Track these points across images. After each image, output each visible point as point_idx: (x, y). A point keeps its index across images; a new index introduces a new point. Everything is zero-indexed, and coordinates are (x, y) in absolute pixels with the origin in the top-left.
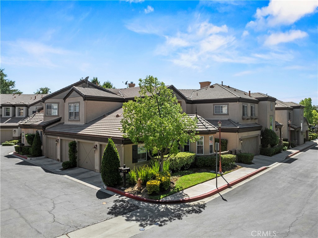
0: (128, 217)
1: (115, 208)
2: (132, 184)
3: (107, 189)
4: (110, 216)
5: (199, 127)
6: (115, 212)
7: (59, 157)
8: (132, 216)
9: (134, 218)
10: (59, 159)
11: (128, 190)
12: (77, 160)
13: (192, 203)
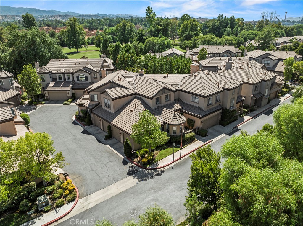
0: (134, 177)
1: (129, 171)
2: (137, 157)
3: (126, 158)
4: (127, 176)
5: (175, 121)
6: (130, 173)
7: (102, 128)
8: (135, 176)
9: (136, 177)
10: (102, 129)
11: (135, 160)
12: (112, 134)
13: (159, 170)
